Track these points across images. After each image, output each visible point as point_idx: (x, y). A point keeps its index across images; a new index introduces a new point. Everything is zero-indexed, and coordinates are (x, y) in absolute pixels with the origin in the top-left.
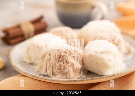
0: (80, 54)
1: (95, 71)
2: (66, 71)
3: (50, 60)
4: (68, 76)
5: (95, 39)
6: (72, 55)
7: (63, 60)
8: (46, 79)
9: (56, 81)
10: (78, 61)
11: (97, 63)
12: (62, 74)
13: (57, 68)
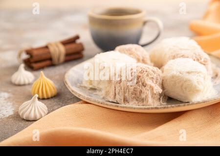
0: (159, 75)
1: (179, 98)
2: (143, 96)
3: (120, 83)
4: (144, 103)
5: (174, 58)
6: (150, 76)
7: (139, 82)
8: (118, 106)
9: (132, 108)
10: (158, 83)
11: (182, 87)
12: (137, 100)
13: (130, 93)
